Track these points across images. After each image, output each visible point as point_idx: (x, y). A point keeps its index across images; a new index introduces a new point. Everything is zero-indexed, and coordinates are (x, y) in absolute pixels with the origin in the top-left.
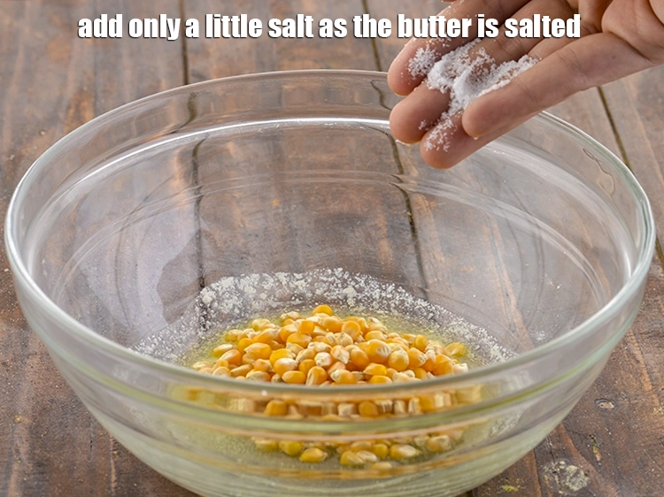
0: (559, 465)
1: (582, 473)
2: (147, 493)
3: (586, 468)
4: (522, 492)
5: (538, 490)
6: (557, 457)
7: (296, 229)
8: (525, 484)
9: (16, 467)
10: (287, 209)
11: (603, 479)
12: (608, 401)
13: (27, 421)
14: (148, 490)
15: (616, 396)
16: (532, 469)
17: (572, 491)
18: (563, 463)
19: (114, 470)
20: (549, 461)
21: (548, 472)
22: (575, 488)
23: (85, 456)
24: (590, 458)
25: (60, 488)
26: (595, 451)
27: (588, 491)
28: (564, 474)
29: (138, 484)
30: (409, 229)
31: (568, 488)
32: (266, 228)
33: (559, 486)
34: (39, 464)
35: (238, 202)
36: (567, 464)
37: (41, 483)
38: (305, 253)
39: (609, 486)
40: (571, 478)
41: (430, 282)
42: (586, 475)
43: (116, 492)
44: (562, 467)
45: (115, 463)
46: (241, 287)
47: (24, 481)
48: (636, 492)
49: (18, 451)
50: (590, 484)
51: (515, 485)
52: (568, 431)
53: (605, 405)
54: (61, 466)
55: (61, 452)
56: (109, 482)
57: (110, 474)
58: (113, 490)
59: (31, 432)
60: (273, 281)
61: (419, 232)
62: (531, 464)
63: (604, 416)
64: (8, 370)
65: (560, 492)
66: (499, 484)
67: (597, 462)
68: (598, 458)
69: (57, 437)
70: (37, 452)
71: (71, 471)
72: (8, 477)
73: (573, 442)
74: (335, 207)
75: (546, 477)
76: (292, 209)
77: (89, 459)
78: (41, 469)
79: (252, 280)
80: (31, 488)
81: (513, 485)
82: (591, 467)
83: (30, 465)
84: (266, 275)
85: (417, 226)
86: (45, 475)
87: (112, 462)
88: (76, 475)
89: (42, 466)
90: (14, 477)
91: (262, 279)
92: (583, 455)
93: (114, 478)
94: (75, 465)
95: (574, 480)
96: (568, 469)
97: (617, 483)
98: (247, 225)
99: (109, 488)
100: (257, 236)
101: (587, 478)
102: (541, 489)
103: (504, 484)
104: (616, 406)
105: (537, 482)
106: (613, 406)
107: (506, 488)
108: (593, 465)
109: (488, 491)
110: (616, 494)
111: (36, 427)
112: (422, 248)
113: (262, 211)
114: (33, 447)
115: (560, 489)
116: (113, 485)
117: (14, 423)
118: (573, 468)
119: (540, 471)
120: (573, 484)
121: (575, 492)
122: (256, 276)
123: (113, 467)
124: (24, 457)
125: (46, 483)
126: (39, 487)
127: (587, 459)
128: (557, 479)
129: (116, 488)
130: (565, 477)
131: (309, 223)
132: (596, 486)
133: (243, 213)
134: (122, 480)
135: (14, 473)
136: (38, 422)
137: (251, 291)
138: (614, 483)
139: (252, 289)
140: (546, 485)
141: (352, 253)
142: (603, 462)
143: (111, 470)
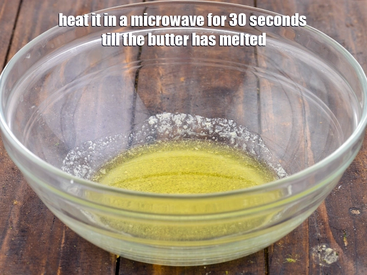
0: (322, 247)
1: (335, 253)
2: (81, 252)
3: (338, 250)
4: (298, 263)
5: (308, 262)
6: (322, 243)
7: (191, 96)
8: (301, 258)
9: (9, 232)
10: (188, 83)
11: (346, 258)
12: (356, 209)
13: (20, 204)
14: (82, 250)
15: (362, 207)
16: (306, 249)
17: (327, 264)
18: (324, 246)
19: (64, 237)
20: (316, 245)
21: (315, 252)
22: (329, 262)
23: (49, 227)
24: (341, 244)
25: (32, 246)
26: (345, 240)
27: (336, 265)
28: (324, 253)
29: (76, 246)
30: (256, 98)
31: (325, 262)
32: (174, 94)
33: (320, 260)
34: (23, 231)
35: (161, 78)
36: (327, 247)
37: (21, 242)
38: (194, 110)
39: (350, 262)
40: (328, 256)
41: (264, 131)
42: (337, 255)
43: (64, 249)
44: (323, 249)
45: (66, 232)
46: (174, 120)
47: (12, 240)
48: (365, 266)
49: (11, 222)
50: (338, 261)
51: (294, 258)
52: (330, 227)
53: (354, 212)
54: (35, 232)
55: (36, 224)
56: (60, 244)
57: (61, 239)
58: (62, 249)
59: (21, 211)
60: (193, 119)
61: (262, 100)
62: (306, 246)
63: (353, 219)
64: (14, 173)
65: (321, 264)
66: (285, 258)
67: (345, 247)
68: (346, 244)
69: (35, 215)
70: (22, 223)
71: (40, 236)
72: (3, 238)
73: (332, 234)
74: (216, 83)
75: (313, 254)
76: (191, 83)
77: (51, 229)
78: (22, 234)
79: (181, 117)
80: (15, 245)
81: (293, 259)
82: (340, 250)
83: (18, 231)
84: (190, 116)
85: (261, 97)
86: (24, 238)
87: (64, 231)
88: (42, 238)
89: (24, 231)
90: (7, 238)
91: (187, 118)
92: (337, 242)
93: (63, 241)
94: (42, 232)
95: (329, 257)
96: (327, 250)
97: (354, 261)
98: (164, 92)
99: (60, 248)
100: (168, 99)
101: (337, 257)
102: (309, 262)
103: (288, 257)
104: (361, 212)
105: (307, 257)
106: (359, 213)
107: (289, 260)
108: (342, 248)
109: (278, 261)
110: (353, 267)
111: (25, 207)
112: (262, 110)
113: (173, 84)
114: (20, 220)
115: (321, 262)
116: (62, 246)
117: (13, 205)
118: (330, 250)
119: (310, 250)
120: (329, 260)
121: (329, 265)
122: (184, 115)
123: (64, 234)
124: (14, 226)
125: (24, 242)
126: (20, 244)
127: (339, 245)
128: (319, 256)
129: (64, 247)
130: (325, 256)
131: (199, 92)
132: (342, 262)
133: (162, 85)
134: (68, 243)
135: (7, 235)
136: (26, 205)
137: (179, 123)
138: (352, 261)
139: (180, 122)
140: (313, 259)
141: (221, 112)
142: (348, 247)
143: (62, 236)
